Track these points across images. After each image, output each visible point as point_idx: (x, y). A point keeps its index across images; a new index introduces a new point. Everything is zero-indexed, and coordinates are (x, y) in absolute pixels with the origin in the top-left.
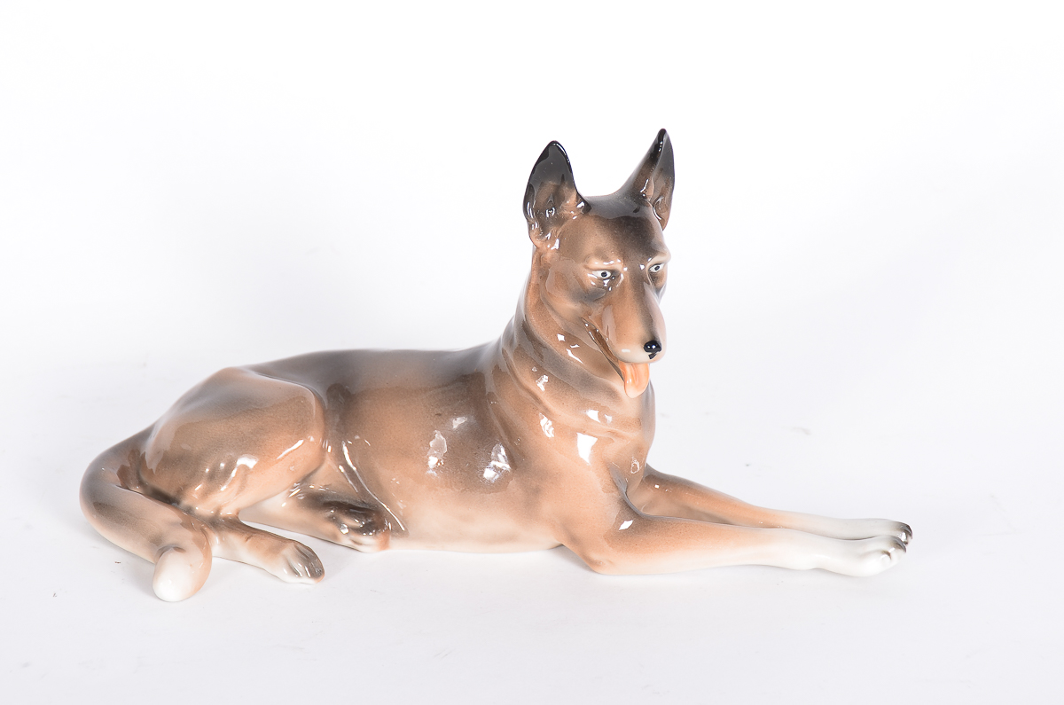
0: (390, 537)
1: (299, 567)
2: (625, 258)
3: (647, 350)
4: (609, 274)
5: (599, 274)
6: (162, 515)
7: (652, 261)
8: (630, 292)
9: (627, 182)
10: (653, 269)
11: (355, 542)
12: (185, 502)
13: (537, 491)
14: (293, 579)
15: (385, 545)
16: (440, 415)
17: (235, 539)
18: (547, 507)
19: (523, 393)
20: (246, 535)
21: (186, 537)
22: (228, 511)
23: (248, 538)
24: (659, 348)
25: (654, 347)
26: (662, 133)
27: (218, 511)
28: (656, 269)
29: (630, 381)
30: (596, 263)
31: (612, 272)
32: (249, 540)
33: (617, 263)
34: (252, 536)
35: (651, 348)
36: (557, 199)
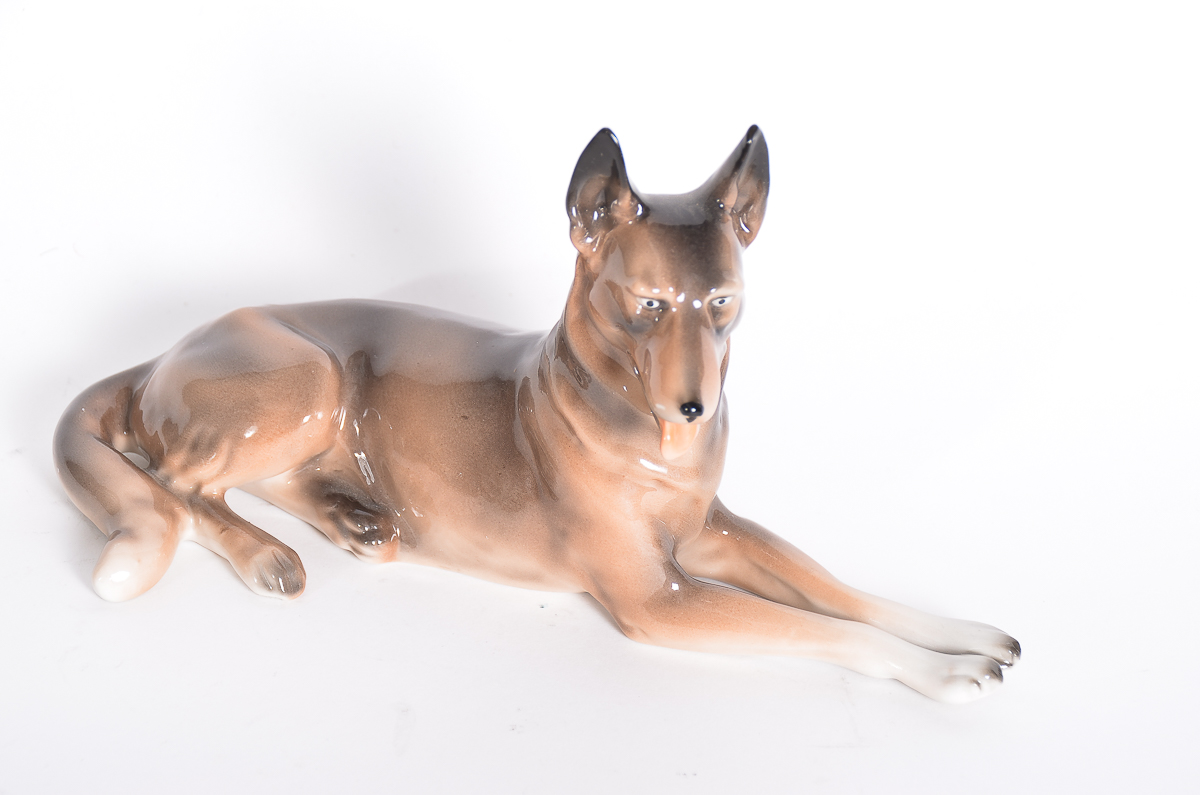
0: (398, 549)
1: (271, 579)
3: (685, 413)
7: (714, 292)
8: (678, 332)
10: (716, 303)
11: (354, 549)
13: (564, 534)
16: (466, 418)
18: (574, 554)
19: (557, 418)
20: (221, 526)
23: (223, 530)
24: (700, 410)
25: (694, 410)
26: (753, 130)
27: (199, 487)
28: (720, 303)
30: (641, 289)
31: (662, 302)
32: (224, 533)
35: (689, 411)
36: (608, 198)
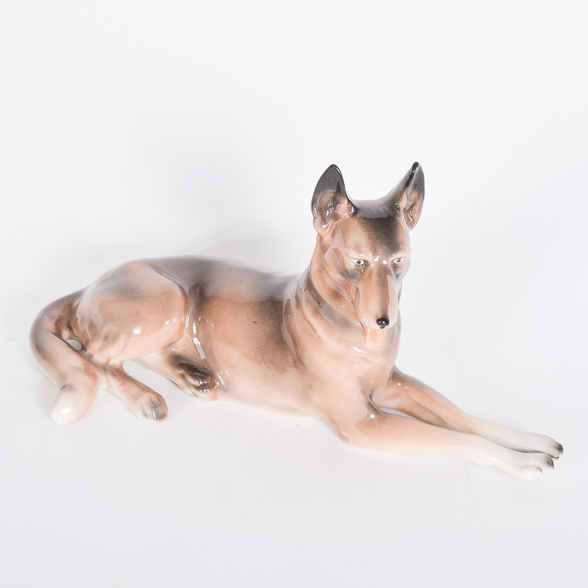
2: (375, 253)
4: (362, 263)
5: (356, 261)
6: (70, 360)
9: (389, 193)
12: (89, 351)
14: (144, 419)
15: (214, 398)
17: (114, 383)
21: (81, 380)
22: (115, 362)
29: (369, 336)
33: (369, 256)
34: (124, 383)
